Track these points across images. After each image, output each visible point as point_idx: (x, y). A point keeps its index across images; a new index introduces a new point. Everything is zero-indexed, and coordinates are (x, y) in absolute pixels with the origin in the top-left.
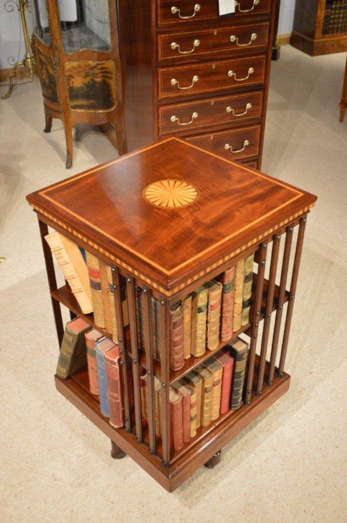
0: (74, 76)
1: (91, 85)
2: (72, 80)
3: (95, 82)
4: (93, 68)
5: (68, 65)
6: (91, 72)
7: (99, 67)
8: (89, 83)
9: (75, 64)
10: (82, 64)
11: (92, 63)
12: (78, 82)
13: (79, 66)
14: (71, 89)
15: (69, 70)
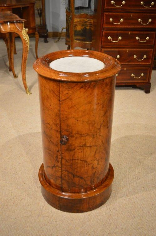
0: (78, 25)
1: (84, 30)
2: (77, 27)
3: (86, 29)
4: (86, 22)
5: (76, 20)
6: (85, 24)
7: (89, 22)
8: (83, 29)
9: (78, 20)
10: (82, 20)
11: (86, 20)
12: (79, 28)
13: (80, 21)
14: (76, 31)
15: (76, 22)
